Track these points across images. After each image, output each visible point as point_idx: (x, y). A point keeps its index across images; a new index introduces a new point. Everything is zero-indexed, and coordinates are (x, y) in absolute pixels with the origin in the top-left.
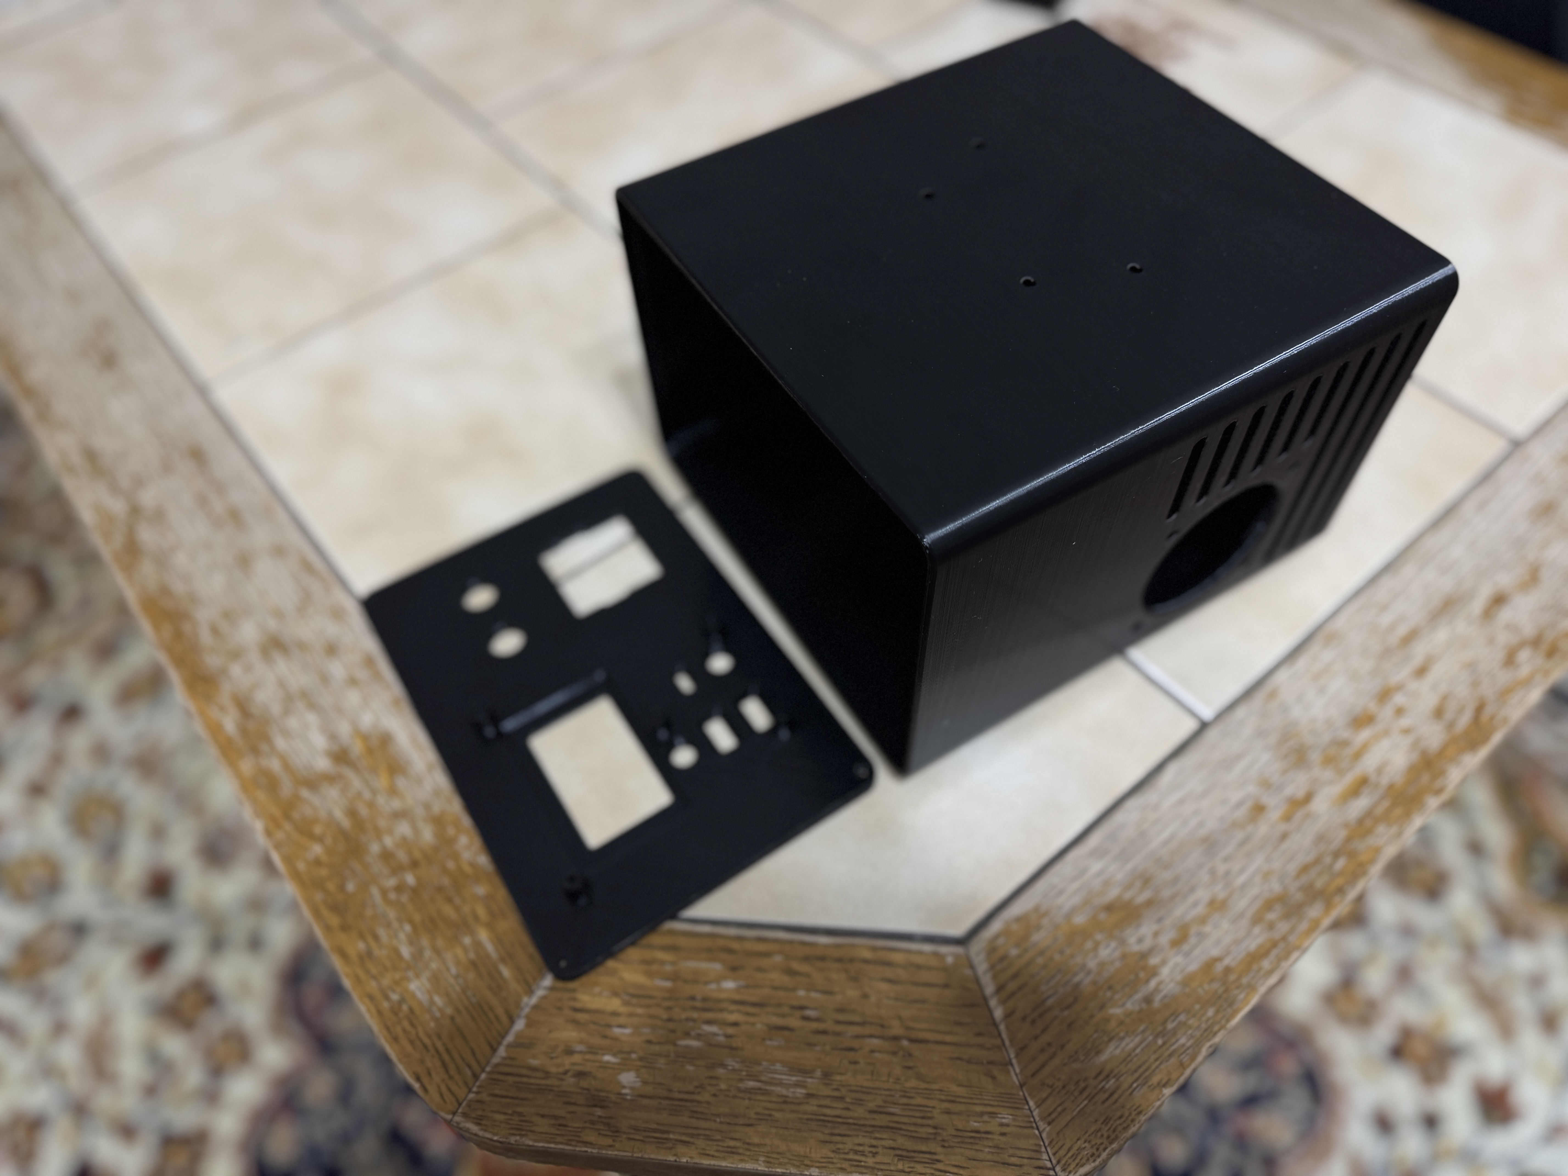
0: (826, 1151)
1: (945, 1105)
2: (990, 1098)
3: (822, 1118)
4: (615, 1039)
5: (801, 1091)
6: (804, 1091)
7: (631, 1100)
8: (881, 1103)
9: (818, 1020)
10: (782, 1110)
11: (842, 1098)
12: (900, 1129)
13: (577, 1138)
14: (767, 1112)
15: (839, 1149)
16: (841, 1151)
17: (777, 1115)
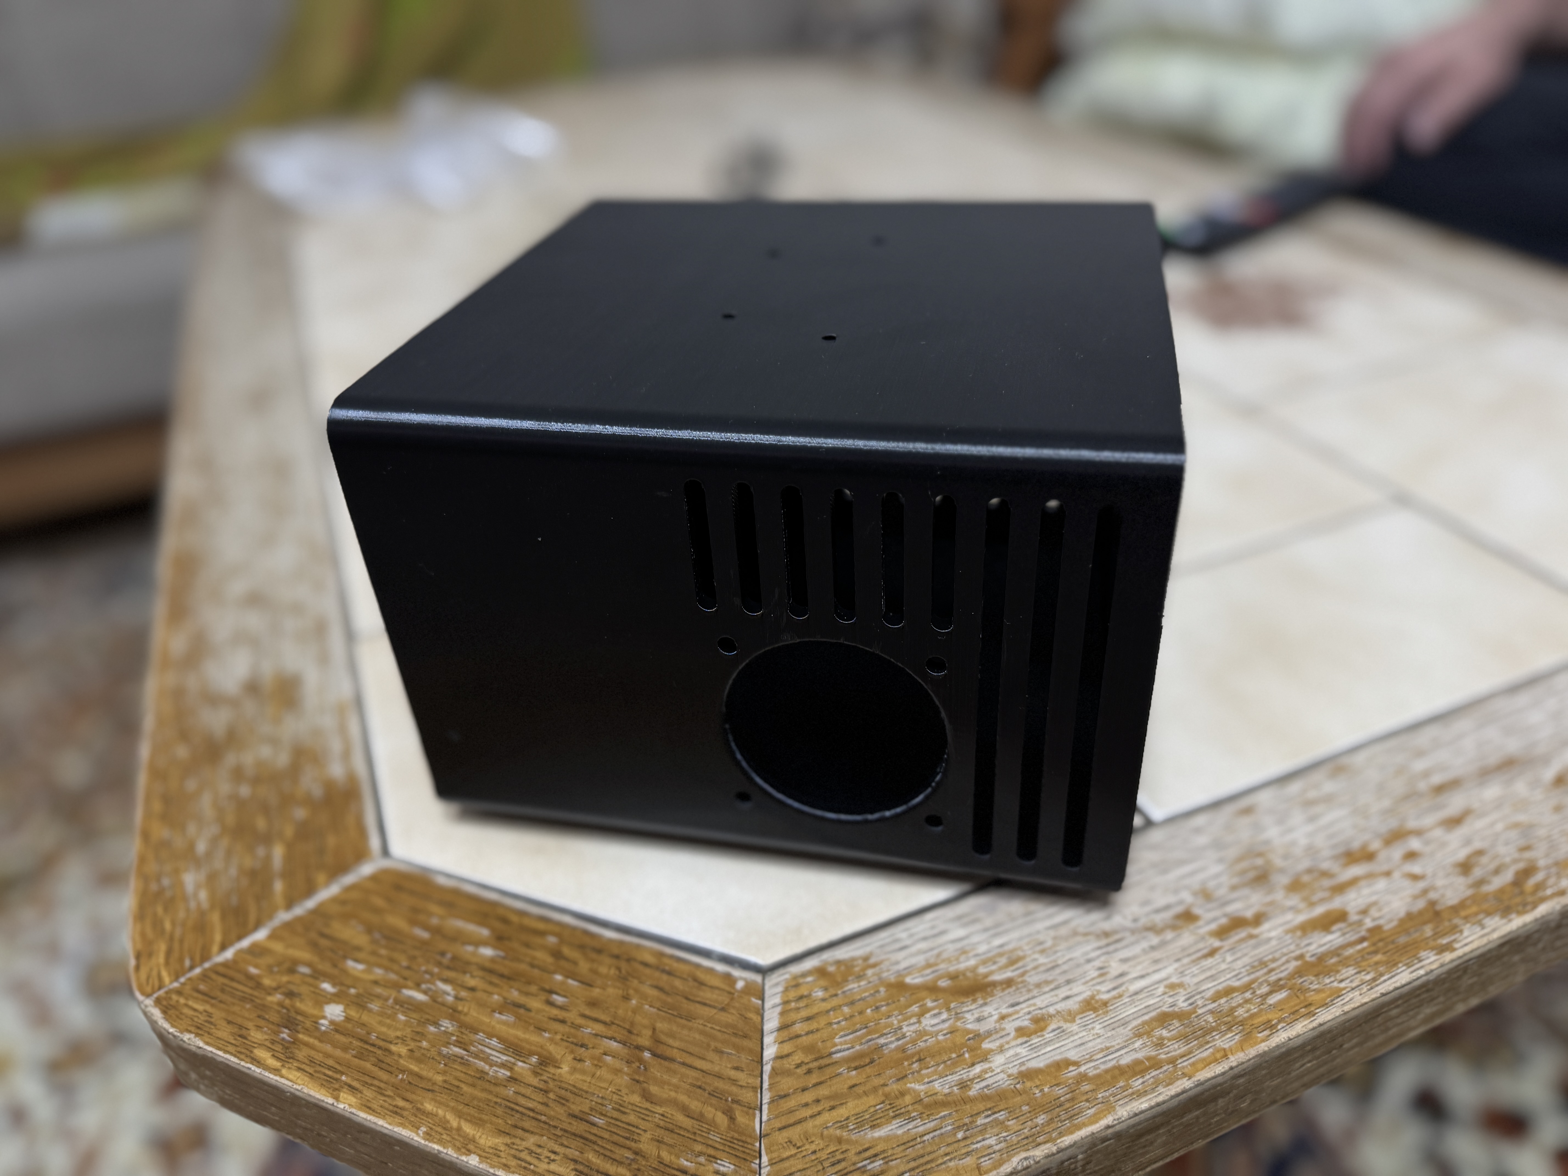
0: (498, 1141)
1: (660, 1132)
2: (718, 1140)
3: (513, 1106)
4: (345, 972)
5: (504, 1073)
6: (508, 1074)
7: (325, 1032)
8: (587, 1110)
9: (561, 1008)
10: (473, 1086)
11: (546, 1092)
12: (595, 1143)
13: (248, 1053)
14: (457, 1083)
15: (514, 1144)
16: (515, 1147)
17: (465, 1088)
